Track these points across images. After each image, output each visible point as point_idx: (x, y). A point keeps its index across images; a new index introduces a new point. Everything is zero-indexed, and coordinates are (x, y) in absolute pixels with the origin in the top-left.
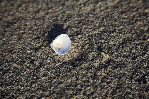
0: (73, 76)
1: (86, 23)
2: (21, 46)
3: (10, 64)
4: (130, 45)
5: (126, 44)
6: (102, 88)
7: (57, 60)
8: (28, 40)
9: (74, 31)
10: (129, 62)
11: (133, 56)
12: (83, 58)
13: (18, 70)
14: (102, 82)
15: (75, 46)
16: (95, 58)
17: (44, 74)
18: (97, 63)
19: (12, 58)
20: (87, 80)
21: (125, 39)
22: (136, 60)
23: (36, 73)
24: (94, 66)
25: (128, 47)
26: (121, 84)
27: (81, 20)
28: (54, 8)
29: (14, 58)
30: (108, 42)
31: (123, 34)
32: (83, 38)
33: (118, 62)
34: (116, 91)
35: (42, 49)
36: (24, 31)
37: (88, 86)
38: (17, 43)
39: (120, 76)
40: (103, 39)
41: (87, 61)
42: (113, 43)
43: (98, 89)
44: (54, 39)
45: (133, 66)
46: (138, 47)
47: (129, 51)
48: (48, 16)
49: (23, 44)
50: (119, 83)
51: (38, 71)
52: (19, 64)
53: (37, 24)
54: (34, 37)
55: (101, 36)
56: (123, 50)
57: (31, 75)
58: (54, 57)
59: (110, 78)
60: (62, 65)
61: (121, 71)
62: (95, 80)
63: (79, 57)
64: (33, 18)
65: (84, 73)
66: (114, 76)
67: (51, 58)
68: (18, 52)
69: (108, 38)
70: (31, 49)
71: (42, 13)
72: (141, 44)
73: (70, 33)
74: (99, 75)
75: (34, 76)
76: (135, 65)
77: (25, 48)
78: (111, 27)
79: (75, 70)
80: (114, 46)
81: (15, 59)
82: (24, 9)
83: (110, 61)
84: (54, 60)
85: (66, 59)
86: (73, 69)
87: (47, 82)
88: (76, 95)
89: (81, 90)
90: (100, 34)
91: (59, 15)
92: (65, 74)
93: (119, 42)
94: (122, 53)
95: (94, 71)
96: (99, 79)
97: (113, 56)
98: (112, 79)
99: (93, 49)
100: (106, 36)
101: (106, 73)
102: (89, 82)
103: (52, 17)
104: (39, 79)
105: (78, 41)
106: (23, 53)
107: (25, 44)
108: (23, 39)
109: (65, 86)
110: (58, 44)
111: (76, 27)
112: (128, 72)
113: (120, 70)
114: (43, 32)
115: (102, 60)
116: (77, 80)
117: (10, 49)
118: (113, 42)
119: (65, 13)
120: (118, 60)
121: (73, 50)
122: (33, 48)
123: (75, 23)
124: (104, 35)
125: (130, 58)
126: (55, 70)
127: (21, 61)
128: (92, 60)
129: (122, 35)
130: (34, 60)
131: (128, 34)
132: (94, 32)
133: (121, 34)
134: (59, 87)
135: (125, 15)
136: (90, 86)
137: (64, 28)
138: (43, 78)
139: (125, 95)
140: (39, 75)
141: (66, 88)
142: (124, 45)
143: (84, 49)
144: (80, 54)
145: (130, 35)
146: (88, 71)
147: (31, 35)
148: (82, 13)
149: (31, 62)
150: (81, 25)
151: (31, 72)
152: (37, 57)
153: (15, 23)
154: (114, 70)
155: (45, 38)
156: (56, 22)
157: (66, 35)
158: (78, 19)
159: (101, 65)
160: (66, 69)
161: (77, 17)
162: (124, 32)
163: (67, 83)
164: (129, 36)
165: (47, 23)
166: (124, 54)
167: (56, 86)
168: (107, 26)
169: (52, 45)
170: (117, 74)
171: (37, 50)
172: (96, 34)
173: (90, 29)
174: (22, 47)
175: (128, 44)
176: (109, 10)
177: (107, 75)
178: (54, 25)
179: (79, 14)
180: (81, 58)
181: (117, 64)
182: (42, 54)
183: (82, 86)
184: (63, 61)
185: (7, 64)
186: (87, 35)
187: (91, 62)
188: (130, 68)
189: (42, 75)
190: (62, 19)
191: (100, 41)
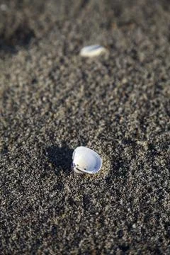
3: (49, 222)
5: (146, 121)
8: (35, 186)
12: (120, 161)
16: (134, 153)
17: (101, 204)
19: (42, 215)
21: (137, 118)
23: (91, 209)
24: (141, 161)
28: (21, 135)
29: (44, 214)
31: (130, 114)
32: (96, 143)
35: (66, 182)
36: (16, 179)
37: (162, 182)
38: (27, 196)
40: (116, 131)
42: (132, 129)
44: (72, 160)
46: (160, 117)
47: (157, 126)
48: (25, 147)
49: (34, 193)
51: (91, 205)
52: (59, 215)
53: (22, 162)
54: (37, 178)
55: (111, 129)
56: (152, 128)
58: (90, 181)
60: (109, 183)
62: (162, 172)
63: (113, 164)
65: (141, 173)
67: (87, 184)
68: (41, 204)
70: (51, 191)
71: (13, 149)
72: (159, 112)
74: (159, 166)
77: (41, 195)
78: (110, 115)
79: (129, 177)
80: (137, 130)
81: (46, 213)
83: (151, 146)
84: (94, 184)
85: (106, 174)
86: (125, 177)
87: (115, 209)
90: (107, 128)
91: (37, 138)
92: (124, 187)
93: (137, 124)
95: (149, 165)
96: (164, 169)
97: (148, 139)
99: (121, 146)
100: (117, 125)
101: (163, 159)
102: (157, 178)
103: (30, 145)
104: (104, 212)
106: (48, 201)
107: (37, 191)
108: (27, 187)
109: (140, 198)
111: (72, 137)
114: (41, 165)
115: (144, 150)
117: (25, 208)
119: (41, 132)
120: (158, 140)
126: (108, 191)
127: (57, 211)
128: (133, 157)
130: (70, 199)
131: (136, 112)
132: (99, 131)
134: (135, 204)
135: (110, 96)
136: (165, 180)
137: (60, 146)
138: (106, 208)
140: (98, 208)
141: (144, 199)
142: (146, 123)
145: (139, 111)
146: (143, 169)
148: (60, 121)
149: (70, 203)
150: (75, 132)
151: (85, 213)
152: (70, 193)
154: (166, 151)
155: (53, 169)
156: (43, 147)
157: (80, 147)
158: (64, 130)
159: (147, 155)
160: (118, 183)
162: (129, 112)
163: (137, 194)
166: (156, 131)
168: (104, 117)
171: (60, 186)
172: (103, 131)
176: (86, 102)
177: (166, 159)
178: (44, 151)
179: (57, 124)
182: (71, 187)
183: (157, 187)
184: (104, 178)
185: (44, 224)
186: (96, 137)
187: (135, 159)
189: (101, 207)
190: (47, 140)
191: (117, 135)
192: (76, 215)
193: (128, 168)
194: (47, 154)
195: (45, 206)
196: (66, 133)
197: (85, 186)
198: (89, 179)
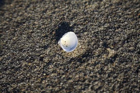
0: (81, 72)
1: (91, 20)
2: (30, 45)
3: (21, 62)
4: (135, 40)
5: (131, 39)
6: (109, 83)
7: (65, 57)
8: (36, 39)
9: (80, 28)
10: (135, 57)
11: (138, 50)
12: (90, 54)
13: (29, 68)
14: (109, 76)
15: (82, 43)
16: (101, 54)
17: (53, 71)
18: (104, 58)
19: (22, 57)
20: (94, 75)
21: (129, 34)
24: (100, 61)
25: (133, 41)
26: (128, 78)
27: (87, 17)
28: (60, 7)
30: (114, 38)
32: (89, 35)
33: (123, 56)
34: (122, 85)
35: (51, 47)
36: (33, 30)
37: (96, 81)
38: (27, 42)
39: (126, 70)
40: (108, 35)
41: (94, 57)
42: (118, 39)
43: (105, 83)
44: (61, 37)
45: (138, 60)
47: (134, 46)
48: (55, 15)
49: (32, 42)
50: (125, 77)
51: (47, 68)
52: (29, 62)
53: (45, 23)
54: (42, 36)
55: (106, 32)
56: (129, 45)
57: (41, 72)
58: (62, 54)
59: (117, 72)
60: (70, 62)
61: (127, 66)
62: (102, 75)
63: (85, 53)
64: (41, 18)
65: (91, 68)
66: (120, 70)
67: (59, 55)
68: (28, 51)
69: (113, 34)
70: (40, 47)
71: (49, 13)
73: (77, 30)
74: (105, 70)
75: (44, 72)
77: (34, 46)
78: (116, 23)
79: (82, 66)
80: (119, 41)
81: (25, 57)
82: (32, 9)
83: (116, 56)
84: (62, 57)
85: (74, 56)
86: (80, 64)
87: (56, 78)
88: (84, 89)
89: (89, 85)
90: (105, 30)
91: (65, 14)
92: (73, 70)
93: (124, 38)
94: (127, 48)
95: (101, 66)
96: (106, 74)
97: (118, 51)
98: (118, 73)
99: (99, 45)
100: (112, 32)
101: (112, 68)
102: (96, 77)
103: (58, 16)
104: (49, 76)
105: (85, 38)
106: (32, 51)
107: (34, 43)
108: (32, 38)
109: (74, 81)
110: (65, 42)
111: (82, 24)
112: (134, 66)
113: (126, 64)
115: (108, 56)
116: (85, 75)
117: (20, 47)
118: (118, 37)
119: (71, 12)
120: (124, 55)
121: (80, 47)
123: (81, 20)
124: (109, 31)
125: (136, 52)
126: (64, 66)
127: (31, 59)
128: (99, 56)
129: (126, 31)
130: (43, 57)
132: (100, 29)
133: (125, 30)
134: (68, 83)
135: (129, 11)
136: (98, 81)
137: (71, 26)
138: (53, 74)
139: (131, 89)
140: (49, 72)
141: (75, 83)
142: (129, 40)
143: (91, 45)
144: (87, 50)
145: (135, 30)
146: (95, 66)
147: (39, 34)
148: (87, 11)
149: (40, 60)
150: (87, 22)
151: (41, 69)
152: (46, 54)
153: (24, 23)
154: (120, 64)
155: (53, 36)
156: (63, 21)
157: (73, 32)
158: (84, 17)
159: (107, 60)
160: (73, 65)
161: (83, 15)
162: (129, 27)
163: (75, 78)
164: (133, 31)
165: (55, 21)
166: (130, 49)
167: (65, 82)
168: (112, 23)
169: (60, 43)
170: (123, 68)
171: (45, 47)
172: (101, 30)
173: (95, 26)
175: (133, 39)
176: (113, 7)
177: (114, 69)
178: (61, 23)
179: (85, 12)
180: (88, 54)
181: (123, 59)
182: (50, 51)
183: (90, 81)
184: (71, 57)
186: (93, 31)
187: (98, 58)
188: (135, 62)
189: (51, 72)
190: (69, 18)
191: (106, 37)
192: (36, 68)
193: (88, 60)
194: (60, 25)
197: (57, 55)
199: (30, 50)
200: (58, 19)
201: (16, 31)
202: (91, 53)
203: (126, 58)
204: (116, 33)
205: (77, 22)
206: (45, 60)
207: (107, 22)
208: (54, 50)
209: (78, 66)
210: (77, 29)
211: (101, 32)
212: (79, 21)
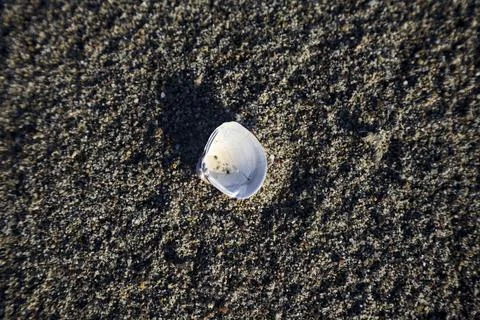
0: (316, 250)
1: (256, 32)
2: (102, 210)
3: (111, 292)
4: (429, 64)
5: (416, 65)
6: (417, 256)
7: (240, 213)
9: (234, 82)
10: (454, 131)
11: (455, 100)
12: (312, 170)
13: (146, 301)
14: (408, 234)
15: (271, 141)
16: (350, 160)
17: (229, 280)
18: (363, 172)
19: (102, 268)
20: (361, 246)
21: (402, 47)
22: (470, 116)
23: (203, 285)
24: (357, 187)
25: (426, 73)
26: (463, 216)
27: (235, 25)
28: (124, 15)
29: (107, 265)
30: (361, 82)
31: (389, 31)
32: (279, 100)
33: (419, 140)
34: (459, 248)
35: (177, 196)
36: (79, 148)
37: (376, 266)
38: (86, 205)
39: (449, 190)
40: (337, 74)
41: (332, 179)
42: (374, 80)
43: (408, 262)
44: (201, 153)
45: (467, 139)
46: (455, 62)
47: (435, 89)
48: (121, 56)
49: (104, 200)
50: (456, 216)
51: (206, 277)
52: (135, 278)
53: (104, 100)
54: (122, 159)
56: (419, 94)
57: (194, 302)
58: (227, 208)
59: (424, 208)
60: (265, 226)
61: (445, 174)
62: (387, 237)
63: (295, 169)
64: (79, 85)
65: (342, 224)
66: (431, 198)
67: (220, 213)
68: (108, 238)
69: (353, 66)
70: (139, 207)
72: (459, 47)
73: (228, 94)
74: (387, 216)
75: (204, 300)
76: (471, 132)
77: (116, 211)
78: (342, 17)
79: (312, 229)
80: (385, 88)
81: (112, 265)
83: (395, 149)
84: (233, 218)
85: (267, 198)
86: (303, 224)
87: (251, 302)
88: (356, 310)
89: (361, 287)
90: (319, 57)
91: (156, 37)
92: (291, 253)
93: (393, 67)
94: (419, 106)
95: (368, 206)
96: (396, 229)
97: (397, 128)
98: (429, 211)
99: (329, 129)
100: (345, 59)
101: (405, 198)
102: (370, 249)
103: (135, 55)
104: (226, 305)
105: (270, 118)
106: (123, 233)
107: (112, 198)
108: (94, 180)
109: (312, 294)
110: (216, 157)
112: (464, 166)
113: (441, 169)
115: (373, 160)
116: (336, 258)
117: (74, 234)
118: (375, 74)
119: (170, 20)
120: (417, 135)
121: (272, 157)
122: (140, 199)
123: (221, 46)
124: (335, 59)
125: (449, 113)
126: (254, 250)
127: (135, 267)
128: (344, 169)
129: (389, 37)
130: (171, 243)
131: (406, 26)
132: (300, 60)
133: (385, 36)
134: (296, 306)
136: (383, 263)
137: (199, 81)
138: (235, 294)
140: (217, 290)
141: (318, 300)
142: (412, 73)
143: (300, 136)
144: (294, 158)
145: (414, 25)
146: (350, 211)
147: (110, 157)
149: (167, 257)
150: (245, 47)
151: (188, 291)
152: (175, 228)
153: (32, 129)
154: (422, 177)
155: (162, 149)
156: (161, 71)
158: (224, 27)
159: (376, 174)
160: (283, 236)
161: (217, 20)
162: (389, 20)
163: (310, 280)
164: (409, 28)
165: (135, 84)
166: (426, 105)
167: (286, 306)
168: (328, 19)
169: (206, 177)
170: (436, 185)
171: (158, 202)
172: (307, 64)
174: (106, 212)
175: (421, 62)
177: (411, 201)
178: (160, 82)
180: (307, 174)
181: (423, 152)
182: (183, 212)
183: (360, 274)
184: (260, 208)
185: (99, 295)
186: (284, 80)
187: (344, 177)
188: (462, 148)
189: (226, 288)
190: (175, 50)
191: (335, 89)
192: (169, 293)
193: (321, 199)
194: (163, 95)
195: (114, 245)
196: (224, 42)
197: (214, 218)
198: (225, 204)
199: (113, 233)
200: (143, 71)
201: (22, 176)
202: (316, 166)
203: (427, 143)
204: (360, 60)
205: (212, 58)
206: (183, 249)
207: (310, 20)
208: (194, 203)
209: (300, 234)
210: (225, 88)
211: (309, 71)
212: (216, 50)
